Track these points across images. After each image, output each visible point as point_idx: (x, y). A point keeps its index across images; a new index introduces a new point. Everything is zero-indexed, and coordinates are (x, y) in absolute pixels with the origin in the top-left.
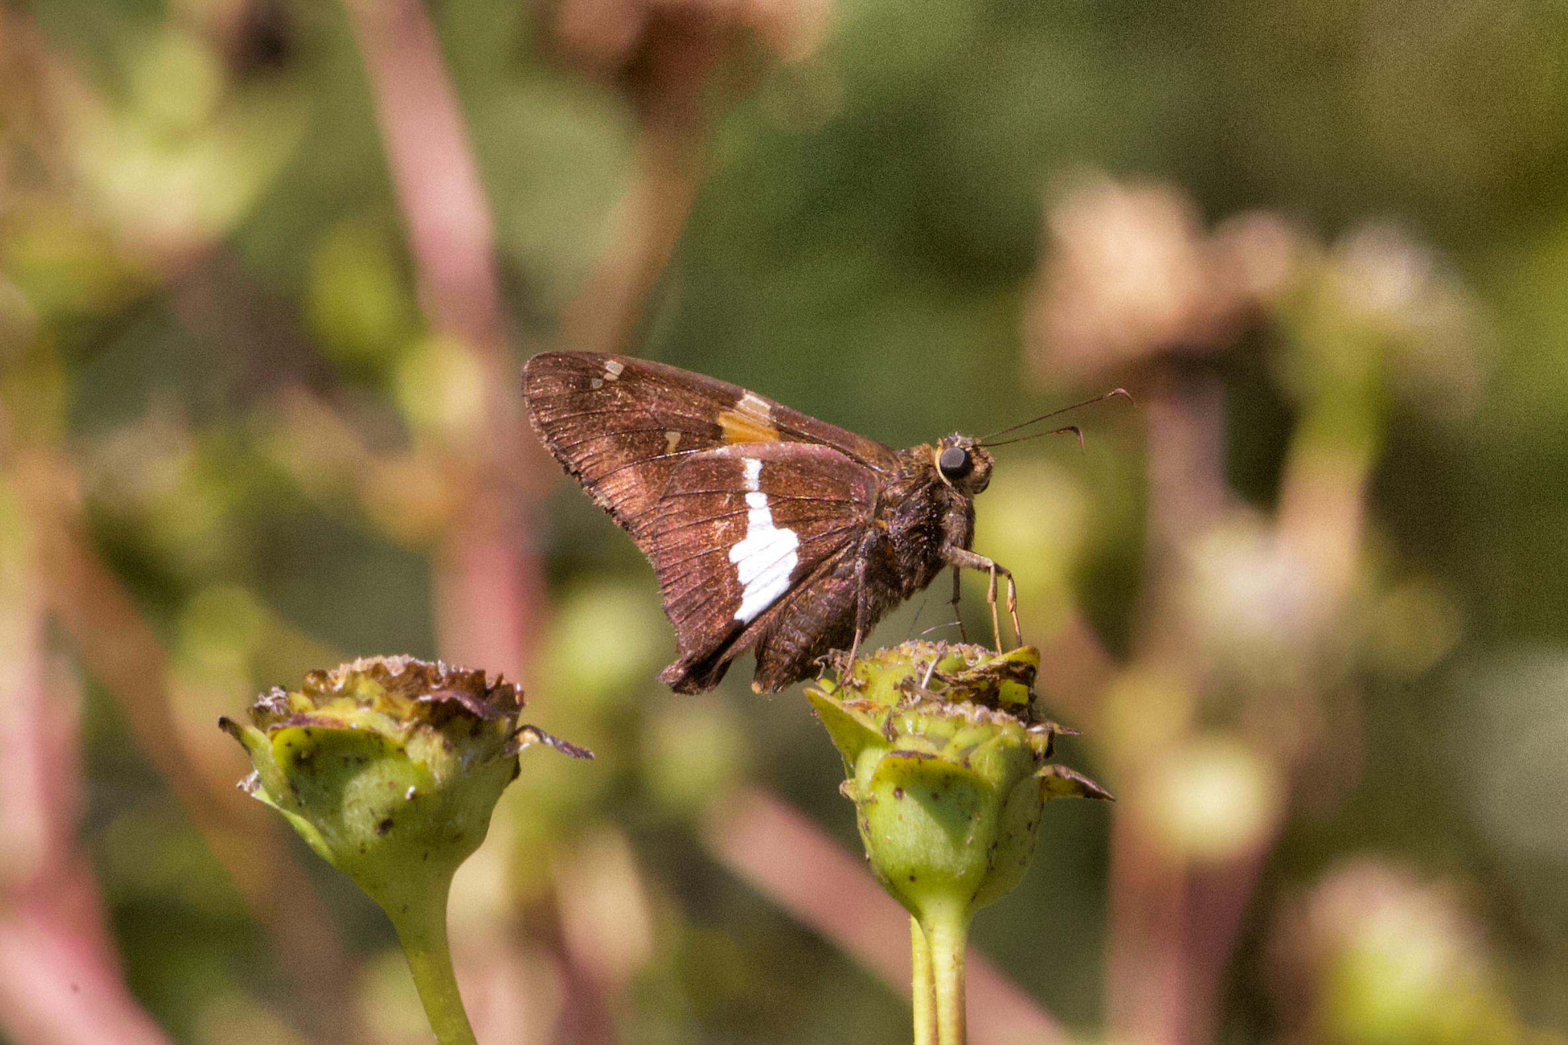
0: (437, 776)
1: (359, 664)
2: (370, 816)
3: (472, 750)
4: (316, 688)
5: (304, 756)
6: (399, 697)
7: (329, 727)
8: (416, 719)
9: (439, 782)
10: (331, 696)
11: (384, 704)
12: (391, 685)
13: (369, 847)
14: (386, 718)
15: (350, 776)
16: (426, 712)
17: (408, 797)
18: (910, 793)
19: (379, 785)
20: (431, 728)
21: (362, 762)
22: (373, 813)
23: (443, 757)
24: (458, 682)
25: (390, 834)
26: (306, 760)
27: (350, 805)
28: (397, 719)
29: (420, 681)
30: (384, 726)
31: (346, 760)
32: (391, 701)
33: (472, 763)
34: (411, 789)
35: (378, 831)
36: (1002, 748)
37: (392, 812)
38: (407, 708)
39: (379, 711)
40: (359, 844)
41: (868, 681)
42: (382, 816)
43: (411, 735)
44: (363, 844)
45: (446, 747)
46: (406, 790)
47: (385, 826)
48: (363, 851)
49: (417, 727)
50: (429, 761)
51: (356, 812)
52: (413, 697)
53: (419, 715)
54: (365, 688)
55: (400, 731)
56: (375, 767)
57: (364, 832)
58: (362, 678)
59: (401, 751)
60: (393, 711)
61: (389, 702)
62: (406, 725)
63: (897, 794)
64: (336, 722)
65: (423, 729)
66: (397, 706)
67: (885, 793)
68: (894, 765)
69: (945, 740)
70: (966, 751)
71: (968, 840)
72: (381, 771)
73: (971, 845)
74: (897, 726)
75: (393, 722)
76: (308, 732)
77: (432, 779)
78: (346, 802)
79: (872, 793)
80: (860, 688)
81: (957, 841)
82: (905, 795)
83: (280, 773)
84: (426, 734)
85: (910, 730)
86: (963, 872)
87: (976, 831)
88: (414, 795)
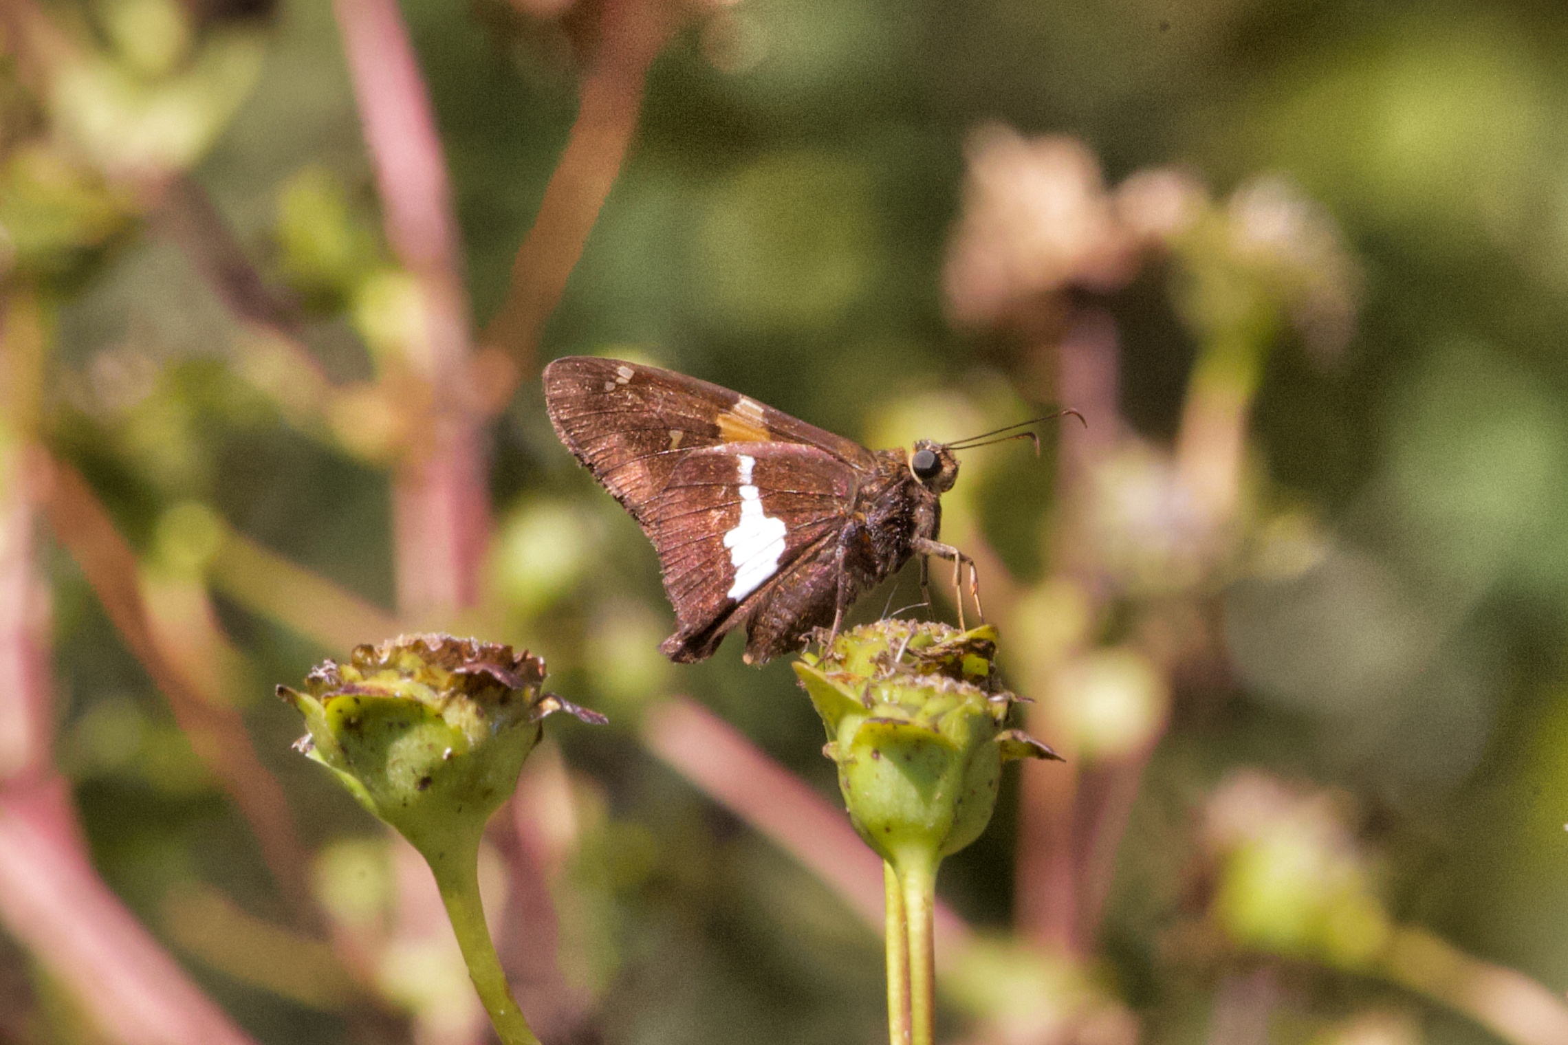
0: (470, 739)
1: (401, 640)
2: (412, 774)
3: (502, 715)
4: (363, 662)
5: (353, 721)
6: (437, 670)
7: (375, 695)
8: (452, 689)
9: (473, 744)
10: (376, 668)
11: (424, 676)
12: (430, 659)
13: (409, 800)
14: (425, 688)
15: (393, 739)
16: (461, 682)
17: (445, 757)
18: (890, 756)
19: (420, 747)
20: (465, 697)
21: (404, 726)
22: (414, 772)
23: (476, 722)
24: (489, 656)
25: (429, 790)
26: (354, 724)
27: (394, 764)
28: (436, 689)
29: (456, 655)
30: (424, 695)
31: (390, 725)
32: (430, 673)
33: (500, 729)
34: (448, 751)
35: (419, 787)
36: (967, 716)
37: (431, 770)
38: (444, 679)
39: (420, 681)
40: (401, 798)
41: (847, 655)
42: (422, 774)
43: (447, 703)
44: (405, 799)
45: (479, 714)
46: (443, 752)
47: (425, 782)
48: (405, 805)
49: (453, 695)
50: (463, 725)
51: (400, 771)
52: (449, 669)
53: (455, 685)
54: (407, 661)
55: (438, 699)
56: (416, 730)
57: (406, 788)
58: (404, 652)
59: (439, 717)
60: (432, 681)
61: (428, 674)
62: (443, 694)
63: (875, 755)
64: (381, 691)
65: (458, 697)
66: (436, 678)
67: (864, 755)
68: (872, 731)
69: (917, 709)
70: (935, 718)
71: (937, 798)
72: (421, 734)
73: (940, 801)
74: (875, 696)
75: (432, 692)
76: (357, 700)
77: (466, 742)
78: (390, 762)
79: (852, 755)
80: (840, 662)
81: (926, 796)
82: (882, 756)
83: (332, 735)
84: (460, 702)
85: (886, 699)
86: (932, 825)
87: (943, 789)
88: (450, 757)
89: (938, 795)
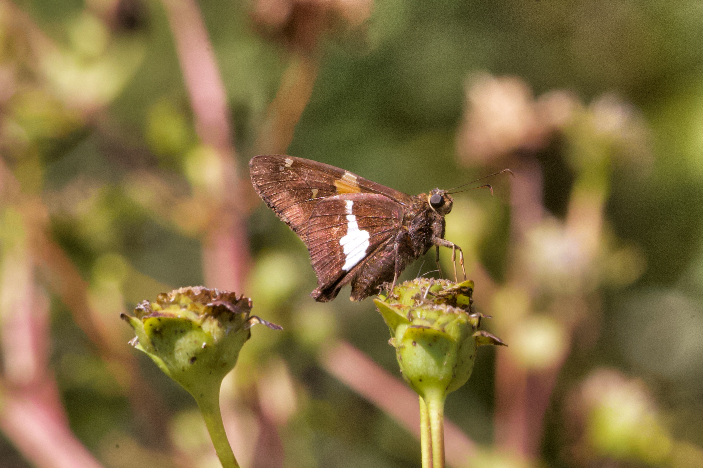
0: (215, 338)
1: (181, 290)
2: (187, 355)
3: (231, 326)
4: (162, 301)
5: (158, 330)
6: (198, 304)
7: (168, 317)
8: (206, 314)
9: (216, 341)
10: (169, 304)
11: (192, 308)
12: (195, 299)
13: (186, 369)
14: (193, 313)
15: (177, 339)
16: (210, 310)
17: (203, 347)
18: (421, 344)
19: (190, 342)
20: (212, 318)
21: (183, 332)
22: (187, 354)
23: (218, 330)
24: (224, 297)
25: (195, 364)
26: (158, 332)
27: (178, 351)
28: (198, 314)
29: (207, 297)
30: (192, 317)
31: (176, 331)
33: (230, 332)
34: (204, 344)
35: (190, 362)
36: (459, 324)
37: (196, 354)
38: (202, 309)
39: (190, 310)
40: (181, 367)
41: (400, 296)
42: (192, 356)
43: (204, 320)
44: (183, 368)
45: (219, 325)
46: (201, 345)
47: (193, 360)
48: (183, 371)
49: (206, 317)
50: (212, 332)
51: (181, 354)
52: (204, 304)
53: (207, 311)
54: (184, 300)
55: (199, 319)
56: (189, 334)
57: (184, 363)
58: (182, 296)
59: (200, 327)
60: (196, 310)
61: (194, 306)
62: (202, 316)
63: (414, 344)
64: (171, 315)
65: (209, 318)
66: (197, 308)
67: (408, 344)
68: (412, 332)
69: (433, 321)
70: (443, 325)
71: (445, 364)
72: (191, 336)
73: (446, 366)
74: (413, 315)
75: (196, 315)
76: (159, 320)
77: (213, 339)
78: (176, 349)
79: (403, 344)
80: (397, 299)
81: (439, 364)
82: (417, 344)
83: (147, 337)
84: (210, 320)
85: (419, 317)
86: (442, 378)
87: (448, 360)
88: (205, 347)
89: (445, 363)
